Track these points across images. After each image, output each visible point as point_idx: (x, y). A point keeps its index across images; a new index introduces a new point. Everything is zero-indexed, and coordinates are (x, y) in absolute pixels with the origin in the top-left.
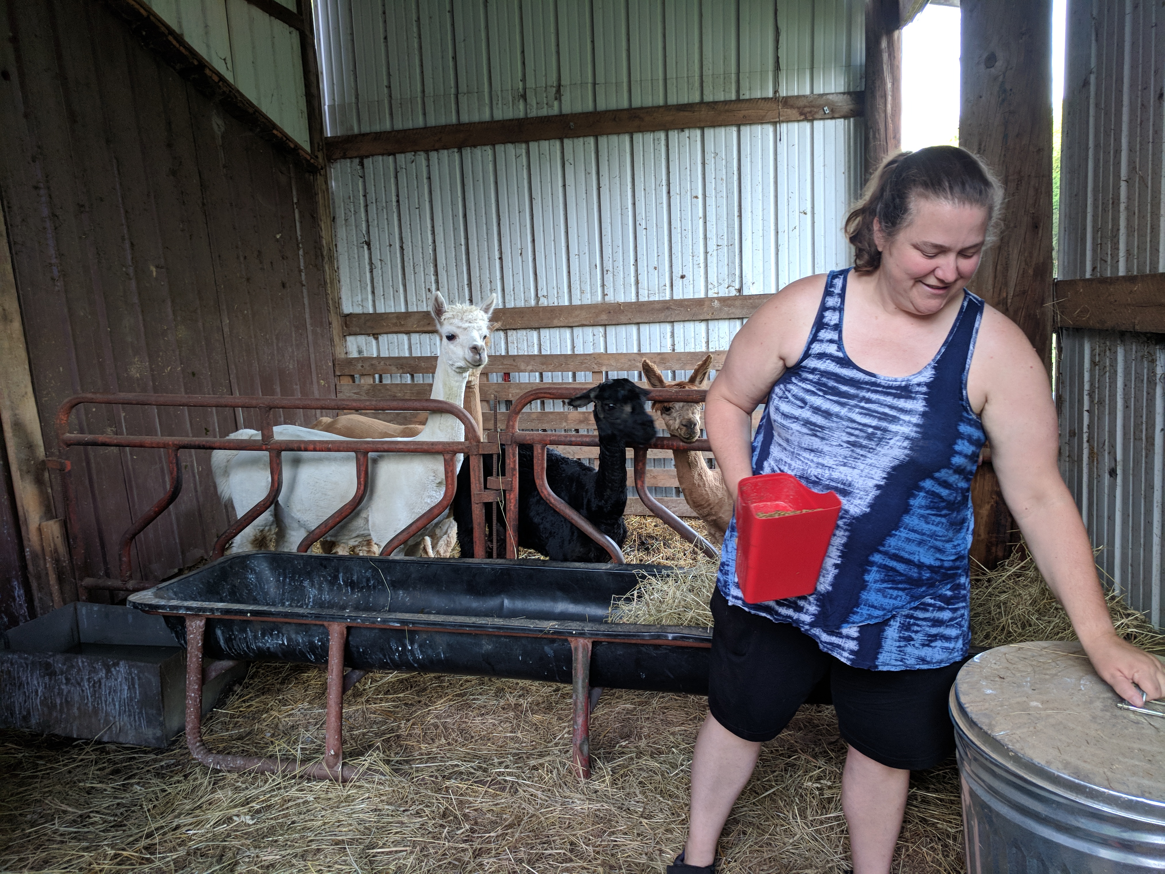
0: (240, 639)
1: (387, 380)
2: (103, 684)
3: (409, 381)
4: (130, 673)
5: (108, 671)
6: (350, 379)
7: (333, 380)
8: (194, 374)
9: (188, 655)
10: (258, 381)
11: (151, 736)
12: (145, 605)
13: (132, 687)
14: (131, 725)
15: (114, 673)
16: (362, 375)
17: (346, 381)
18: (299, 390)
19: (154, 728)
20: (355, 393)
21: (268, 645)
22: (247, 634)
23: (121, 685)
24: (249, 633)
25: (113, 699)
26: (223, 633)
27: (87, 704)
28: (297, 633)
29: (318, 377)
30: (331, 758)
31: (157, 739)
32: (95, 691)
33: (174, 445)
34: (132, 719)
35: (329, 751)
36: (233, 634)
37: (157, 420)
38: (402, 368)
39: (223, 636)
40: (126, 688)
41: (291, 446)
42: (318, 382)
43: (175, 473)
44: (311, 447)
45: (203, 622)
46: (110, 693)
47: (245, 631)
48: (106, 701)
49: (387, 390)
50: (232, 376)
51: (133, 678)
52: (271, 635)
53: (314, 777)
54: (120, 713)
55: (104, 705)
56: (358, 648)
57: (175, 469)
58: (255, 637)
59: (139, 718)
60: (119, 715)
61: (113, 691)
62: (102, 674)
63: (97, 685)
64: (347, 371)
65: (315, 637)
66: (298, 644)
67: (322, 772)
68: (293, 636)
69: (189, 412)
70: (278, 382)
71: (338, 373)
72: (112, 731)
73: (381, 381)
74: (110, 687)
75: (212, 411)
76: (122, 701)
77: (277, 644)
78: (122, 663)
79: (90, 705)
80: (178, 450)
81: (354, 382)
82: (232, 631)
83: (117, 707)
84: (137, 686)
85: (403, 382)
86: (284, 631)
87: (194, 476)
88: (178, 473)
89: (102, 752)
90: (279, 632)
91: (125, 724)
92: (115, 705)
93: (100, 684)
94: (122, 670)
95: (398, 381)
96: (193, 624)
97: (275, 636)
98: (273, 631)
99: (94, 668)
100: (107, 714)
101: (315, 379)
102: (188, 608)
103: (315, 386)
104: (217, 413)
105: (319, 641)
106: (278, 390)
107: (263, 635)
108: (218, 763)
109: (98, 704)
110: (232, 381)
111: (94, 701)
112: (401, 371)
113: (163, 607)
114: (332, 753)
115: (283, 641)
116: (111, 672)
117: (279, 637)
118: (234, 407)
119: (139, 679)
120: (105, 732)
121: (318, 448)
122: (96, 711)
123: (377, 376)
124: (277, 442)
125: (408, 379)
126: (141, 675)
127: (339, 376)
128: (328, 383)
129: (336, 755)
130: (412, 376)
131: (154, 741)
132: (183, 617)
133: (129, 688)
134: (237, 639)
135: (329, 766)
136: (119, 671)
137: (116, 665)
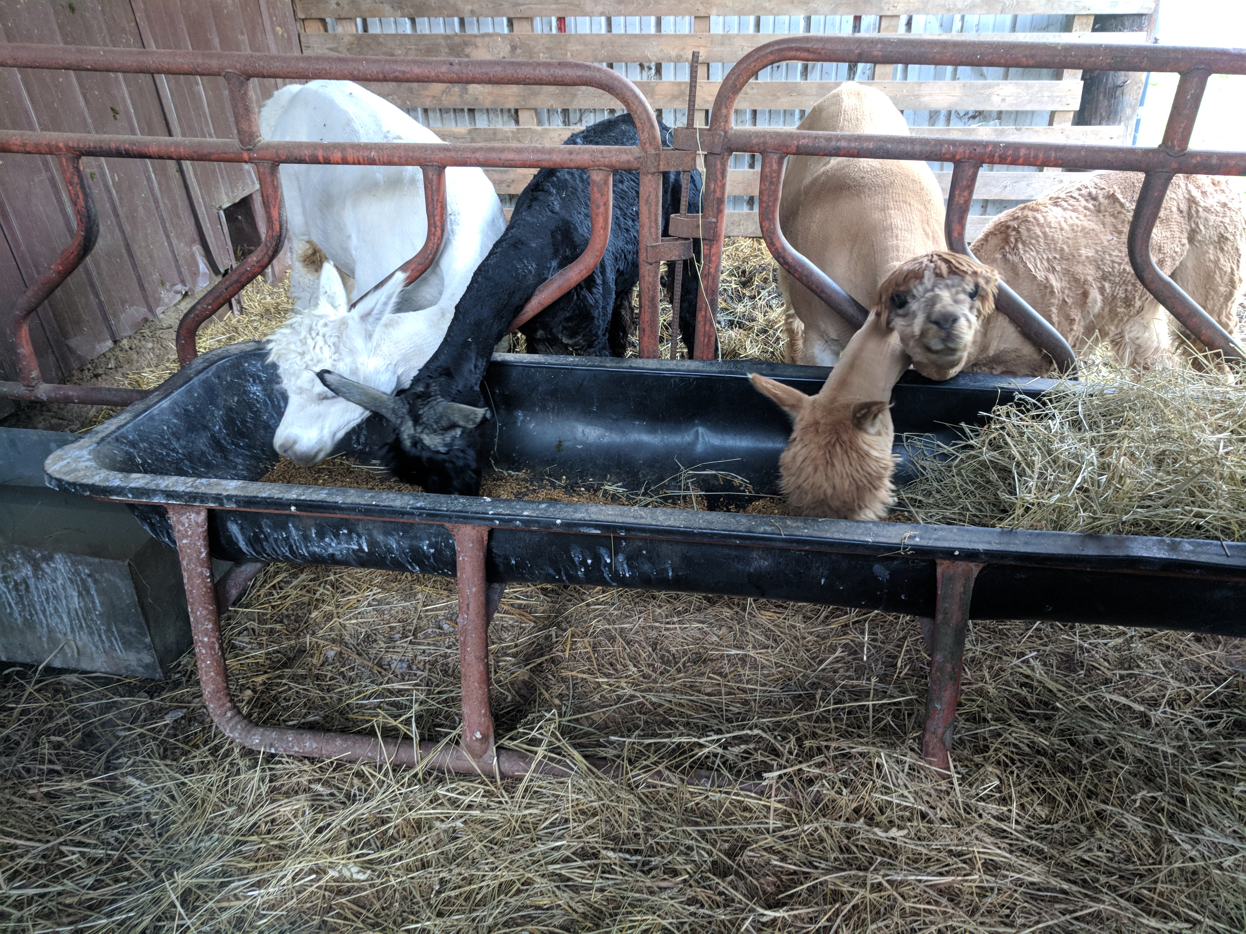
0: (276, 540)
1: (375, 28)
2: (32, 588)
3: (409, 30)
4: (77, 573)
5: (36, 568)
6: (319, 25)
7: (295, 27)
8: (72, 9)
9: (185, 574)
10: (182, 26)
11: (134, 663)
12: (82, 485)
13: (83, 593)
14: (97, 647)
15: (48, 570)
16: (339, 19)
17: (313, 28)
18: (247, 42)
19: (139, 653)
20: (330, 49)
21: (331, 551)
22: (289, 533)
23: (64, 588)
24: (294, 532)
25: (56, 609)
26: (242, 529)
27: (11, 614)
28: (387, 533)
29: (272, 23)
30: (478, 744)
31: (147, 667)
32: (21, 597)
33: (69, 149)
34: (96, 638)
35: (473, 733)
36: (262, 532)
37: (25, 94)
38: (401, 8)
39: (243, 534)
40: (75, 594)
41: (296, 153)
42: (274, 30)
43: (81, 202)
44: (338, 155)
45: (203, 515)
46: (47, 599)
47: (285, 528)
48: (44, 612)
49: (380, 44)
50: (137, 15)
51: (83, 581)
52: (337, 536)
53: (449, 772)
54: (72, 628)
55: (41, 616)
56: (507, 559)
57: (81, 196)
58: (306, 538)
59: (108, 638)
60: (73, 631)
61: (51, 596)
62: (27, 571)
63: (23, 587)
64: (314, 13)
65: (422, 540)
66: (390, 550)
67: (461, 765)
68: (380, 538)
69: (79, 79)
70: (214, 29)
71: (301, 15)
72: (65, 654)
73: (365, 29)
74: (47, 592)
75: (117, 77)
76: (73, 613)
77: (348, 549)
78: (58, 557)
79: (16, 615)
80: (79, 157)
81: (326, 30)
82: (260, 528)
83: (66, 620)
84: (93, 592)
85: (400, 31)
86: (360, 529)
87: (109, 191)
88: (86, 202)
89: (57, 691)
90: (350, 532)
91: (85, 645)
92: (61, 618)
93: (27, 587)
94: (60, 566)
95: (391, 30)
96: (184, 519)
97: (343, 538)
98: (339, 529)
99: (11, 562)
100: (50, 631)
101: (268, 26)
102: (169, 494)
103: (270, 36)
104: (125, 80)
105: (430, 546)
106: (216, 41)
107: (321, 535)
108: (271, 746)
109: (31, 615)
110: (141, 24)
111: (23, 610)
112: (399, 13)
113: (119, 491)
114: (478, 735)
115: (360, 545)
116: (42, 570)
117: (351, 539)
118: (152, 72)
119: (95, 581)
120: (55, 656)
121: (350, 159)
122: (30, 624)
123: (359, 21)
124: (268, 146)
125: (406, 27)
126: (98, 576)
127: (303, 20)
128: (287, 31)
129: (485, 738)
130: (413, 21)
131: (141, 669)
132: (160, 511)
133: (80, 594)
134: (271, 540)
135: (474, 756)
136: (56, 569)
137: (48, 558)
